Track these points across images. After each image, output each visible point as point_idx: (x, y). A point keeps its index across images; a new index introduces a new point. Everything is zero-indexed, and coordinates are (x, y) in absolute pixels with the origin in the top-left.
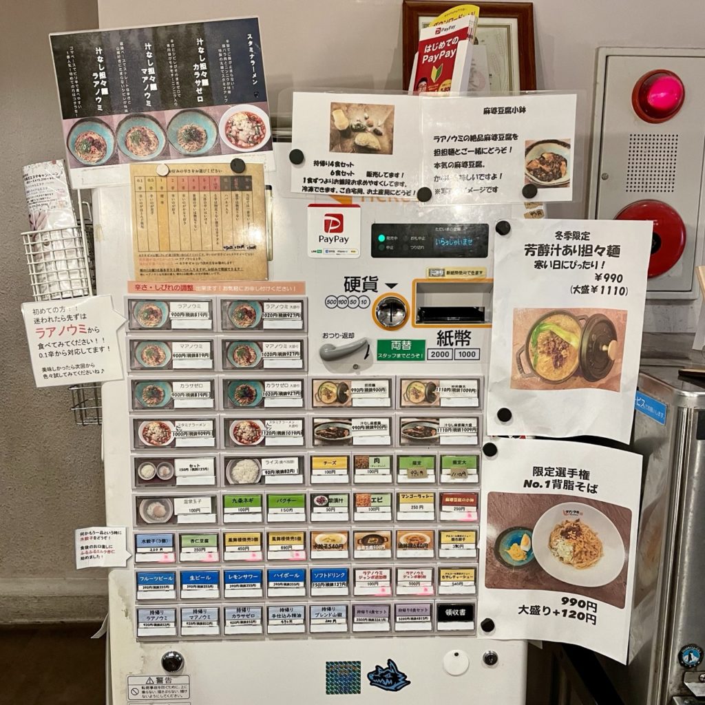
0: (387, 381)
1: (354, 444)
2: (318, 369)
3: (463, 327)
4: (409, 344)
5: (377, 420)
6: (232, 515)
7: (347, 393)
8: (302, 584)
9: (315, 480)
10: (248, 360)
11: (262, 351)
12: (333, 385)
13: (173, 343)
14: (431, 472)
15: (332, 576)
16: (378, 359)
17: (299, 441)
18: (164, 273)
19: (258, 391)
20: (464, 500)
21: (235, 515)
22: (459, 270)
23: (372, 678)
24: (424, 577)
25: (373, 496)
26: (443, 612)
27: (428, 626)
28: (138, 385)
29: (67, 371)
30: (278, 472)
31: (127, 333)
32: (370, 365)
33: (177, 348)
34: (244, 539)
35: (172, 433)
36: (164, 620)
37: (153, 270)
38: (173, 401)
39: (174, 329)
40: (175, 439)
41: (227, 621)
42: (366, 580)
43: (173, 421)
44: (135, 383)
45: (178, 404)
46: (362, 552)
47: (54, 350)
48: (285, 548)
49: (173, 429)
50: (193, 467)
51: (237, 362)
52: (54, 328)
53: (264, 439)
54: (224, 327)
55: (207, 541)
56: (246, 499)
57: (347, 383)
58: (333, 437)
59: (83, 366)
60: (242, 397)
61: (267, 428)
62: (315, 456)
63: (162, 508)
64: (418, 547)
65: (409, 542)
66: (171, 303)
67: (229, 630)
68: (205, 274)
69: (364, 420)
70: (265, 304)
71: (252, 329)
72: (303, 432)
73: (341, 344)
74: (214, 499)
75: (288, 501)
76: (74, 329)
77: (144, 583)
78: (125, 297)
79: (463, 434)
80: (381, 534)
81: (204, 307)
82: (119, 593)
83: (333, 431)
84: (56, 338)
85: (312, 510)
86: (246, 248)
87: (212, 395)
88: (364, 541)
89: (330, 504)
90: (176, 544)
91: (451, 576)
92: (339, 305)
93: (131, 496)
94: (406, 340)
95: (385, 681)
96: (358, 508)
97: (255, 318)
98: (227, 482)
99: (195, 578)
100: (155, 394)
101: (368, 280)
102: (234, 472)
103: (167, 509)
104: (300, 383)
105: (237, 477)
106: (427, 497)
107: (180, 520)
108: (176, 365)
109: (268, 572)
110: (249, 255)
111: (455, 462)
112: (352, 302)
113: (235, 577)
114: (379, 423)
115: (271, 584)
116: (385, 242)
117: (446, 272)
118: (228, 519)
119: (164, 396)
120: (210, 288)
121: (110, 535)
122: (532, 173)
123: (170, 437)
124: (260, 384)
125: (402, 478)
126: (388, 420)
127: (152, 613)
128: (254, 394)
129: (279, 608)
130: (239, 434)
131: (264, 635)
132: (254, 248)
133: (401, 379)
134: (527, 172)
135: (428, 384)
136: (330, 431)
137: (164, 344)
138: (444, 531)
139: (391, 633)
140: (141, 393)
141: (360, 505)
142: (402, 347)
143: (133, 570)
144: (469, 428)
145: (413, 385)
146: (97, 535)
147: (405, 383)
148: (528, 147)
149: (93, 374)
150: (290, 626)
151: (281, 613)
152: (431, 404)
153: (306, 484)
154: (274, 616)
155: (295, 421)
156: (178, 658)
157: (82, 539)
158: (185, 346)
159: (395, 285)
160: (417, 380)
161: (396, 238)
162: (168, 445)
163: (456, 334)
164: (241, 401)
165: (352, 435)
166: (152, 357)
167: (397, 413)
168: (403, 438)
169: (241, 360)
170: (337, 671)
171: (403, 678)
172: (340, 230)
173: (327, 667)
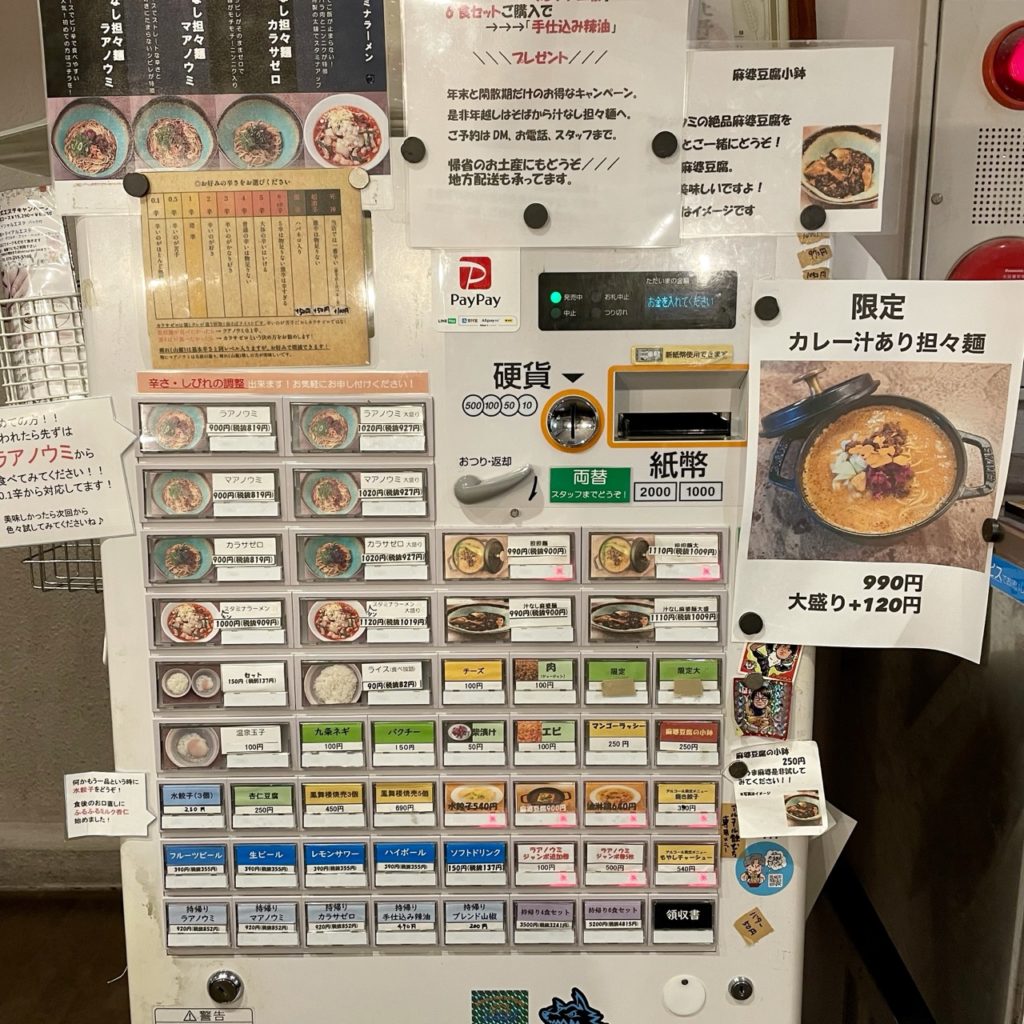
0: (568, 537)
1: (513, 640)
2: (453, 517)
3: (693, 447)
4: (603, 475)
5: (551, 601)
6: (318, 754)
7: (501, 556)
8: (430, 866)
9: (449, 699)
10: (337, 502)
11: (359, 487)
12: (477, 543)
13: (214, 475)
14: (641, 686)
15: (479, 854)
16: (553, 500)
17: (422, 634)
18: (199, 354)
19: (354, 553)
20: (697, 732)
21: (321, 755)
22: (687, 350)
23: (547, 1018)
24: (631, 857)
25: (545, 726)
26: (662, 916)
27: (638, 937)
28: (158, 544)
29: (44, 521)
30: (389, 685)
31: (138, 458)
32: (540, 509)
33: (220, 482)
34: (336, 794)
35: (215, 622)
36: (209, 921)
37: (181, 350)
38: (216, 569)
39: (213, 452)
40: (220, 631)
41: (310, 925)
42: (535, 861)
43: (217, 602)
44: (153, 541)
45: (223, 574)
46: (527, 817)
47: (22, 488)
48: (402, 808)
49: (216, 615)
50: (251, 677)
51: (318, 506)
52: (22, 451)
53: (366, 631)
54: (296, 449)
55: (275, 796)
56: (337, 729)
57: (499, 539)
58: (478, 628)
59: (69, 513)
60: (328, 563)
61: (370, 614)
62: (449, 660)
63: (202, 744)
64: (620, 808)
65: (605, 800)
66: (209, 409)
67: (314, 938)
68: (265, 355)
69: (529, 601)
70: (363, 409)
71: (342, 451)
72: (429, 621)
73: (490, 475)
74: (285, 728)
75: (406, 734)
76: (54, 452)
77: (176, 862)
78: (133, 400)
79: (694, 624)
80: (561, 786)
81: (264, 415)
82: (137, 878)
83: (478, 619)
85: (445, 748)
86: (332, 311)
87: (279, 559)
88: (532, 798)
89: (475, 738)
90: (227, 801)
91: (676, 856)
92: (485, 411)
93: (151, 724)
94: (597, 469)
95: (568, 1022)
96: (520, 745)
97: (346, 433)
98: (305, 702)
99: (257, 855)
100: (187, 559)
101: (533, 368)
102: (317, 685)
103: (209, 744)
104: (423, 539)
105: (322, 694)
106: (635, 727)
107: (231, 762)
108: (219, 511)
109: (375, 846)
110: (338, 322)
111: (681, 670)
112: (509, 406)
113: (322, 853)
114: (555, 606)
115: (381, 866)
116: (562, 304)
117: (664, 355)
118: (308, 761)
119: (201, 562)
120: (271, 383)
121: (120, 785)
122: (813, 182)
123: (212, 628)
124: (357, 543)
125: (593, 696)
126: (569, 601)
127: (190, 909)
128: (347, 559)
129: (394, 906)
130: (324, 624)
131: (370, 947)
132: (346, 310)
133: (591, 534)
134: (805, 181)
135: (635, 541)
136: (473, 618)
137: (200, 477)
138: (663, 783)
139: (577, 947)
140: (163, 558)
141: (523, 740)
142: (590, 480)
143: (158, 841)
144: (705, 614)
145: (610, 543)
146: (100, 785)
147: (598, 540)
148: (807, 137)
149: (87, 525)
150: (413, 933)
151: (398, 913)
152: (641, 575)
153: (435, 706)
154: (386, 916)
155: (416, 602)
156: (232, 982)
157: (76, 790)
158: (233, 480)
159: (579, 376)
160: (617, 534)
161: (580, 297)
162: (209, 642)
163: (682, 457)
164: (326, 570)
165: (511, 626)
166: (178, 499)
167: (585, 589)
168: (595, 629)
169: (325, 503)
170: (488, 1006)
171: (598, 1018)
172: (486, 284)
173: (473, 999)
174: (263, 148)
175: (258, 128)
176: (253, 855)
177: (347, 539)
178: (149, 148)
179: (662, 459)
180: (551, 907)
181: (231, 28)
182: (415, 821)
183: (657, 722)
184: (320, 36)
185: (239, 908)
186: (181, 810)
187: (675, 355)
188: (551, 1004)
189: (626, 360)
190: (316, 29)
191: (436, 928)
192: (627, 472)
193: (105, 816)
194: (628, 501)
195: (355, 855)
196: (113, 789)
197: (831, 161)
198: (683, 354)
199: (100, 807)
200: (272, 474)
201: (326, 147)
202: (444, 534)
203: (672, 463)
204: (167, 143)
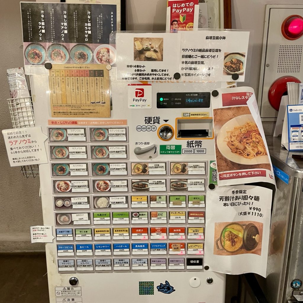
0: (165, 163)
1: (150, 191)
2: (134, 158)
3: (198, 139)
4: (174, 147)
5: (160, 180)
6: (97, 221)
7: (147, 168)
8: (128, 250)
9: (133, 206)
10: (102, 154)
11: (108, 150)
12: (140, 165)
13: (69, 147)
14: (184, 202)
16: (160, 154)
17: (126, 189)
19: (107, 168)
20: (199, 214)
21: (99, 221)
23: (159, 288)
25: (158, 213)
26: (189, 262)
27: (183, 268)
28: (55, 166)
29: (23, 160)
30: (117, 203)
31: (49, 143)
32: (157, 156)
33: (71, 149)
34: (103, 231)
35: (70, 186)
38: (70, 172)
39: (69, 141)
40: (71, 189)
43: (70, 181)
44: (53, 165)
45: (72, 174)
46: (154, 236)
47: (17, 151)
48: (121, 235)
49: (70, 184)
51: (97, 155)
52: (17, 141)
53: (110, 188)
54: (91, 140)
55: (87, 232)
56: (103, 214)
57: (146, 164)
58: (141, 187)
59: (30, 157)
60: (100, 171)
61: (112, 184)
62: (133, 196)
63: (67, 218)
69: (154, 180)
70: (109, 130)
71: (104, 141)
72: (127, 186)
73: (143, 147)
74: (89, 214)
75: (121, 215)
76: (26, 141)
78: (47, 127)
79: (198, 186)
81: (82, 131)
83: (140, 185)
84: (18, 145)
85: (132, 219)
86: (101, 103)
87: (87, 170)
89: (140, 216)
90: (74, 233)
91: (193, 246)
92: (142, 130)
93: (53, 213)
94: (173, 145)
95: (165, 290)
96: (152, 218)
97: (105, 136)
98: (95, 207)
100: (62, 170)
101: (155, 118)
102: (98, 203)
103: (69, 218)
104: (125, 164)
105: (99, 205)
106: (182, 213)
107: (75, 223)
108: (71, 157)
109: (113, 245)
110: (102, 106)
111: (194, 198)
112: (149, 128)
113: (99, 247)
114: (161, 182)
115: (115, 250)
116: (163, 101)
117: (191, 115)
118: (95, 222)
119: (66, 170)
120: (84, 122)
121: (45, 229)
122: (227, 68)
123: (69, 188)
124: (108, 165)
125: (171, 205)
126: (165, 180)
127: (64, 261)
128: (105, 169)
129: (118, 260)
130: (99, 187)
131: (112, 271)
132: (105, 103)
133: (171, 163)
134: (224, 67)
135: (182, 164)
136: (139, 185)
137: (65, 148)
138: (190, 228)
139: (167, 270)
140: (56, 169)
141: (153, 217)
142: (171, 148)
143: (55, 244)
144: (201, 184)
145: (176, 165)
146: (40, 229)
147: (173, 164)
148: (225, 55)
149: (35, 161)
150: (123, 267)
151: (119, 262)
152: (184, 173)
153: (129, 208)
154: (116, 263)
155: (124, 181)
156: (76, 280)
157: (34, 230)
158: (74, 149)
159: (168, 120)
160: (178, 163)
161: (168, 99)
162: (69, 191)
163: (195, 142)
164: (99, 172)
165: (149, 187)
166: (60, 154)
167: (169, 177)
168: (172, 188)
169: (99, 155)
170: (143, 286)
171: (172, 288)
172: (143, 96)
173: (139, 284)
174: (82, 58)
175: (81, 53)
176: (81, 247)
177: (105, 164)
179: (190, 143)
180: (160, 260)
181: (75, 25)
182: (124, 238)
183: (188, 212)
185: (77, 261)
186: (62, 235)
187: (194, 115)
188: (160, 285)
189: (180, 116)
191: (130, 266)
192: (181, 146)
193: (41, 237)
194: (181, 154)
195: (109, 247)
196: (43, 230)
197: (232, 62)
198: (196, 115)
199: (40, 235)
200: (85, 147)
201: (100, 59)
202: (131, 163)
203: (192, 143)
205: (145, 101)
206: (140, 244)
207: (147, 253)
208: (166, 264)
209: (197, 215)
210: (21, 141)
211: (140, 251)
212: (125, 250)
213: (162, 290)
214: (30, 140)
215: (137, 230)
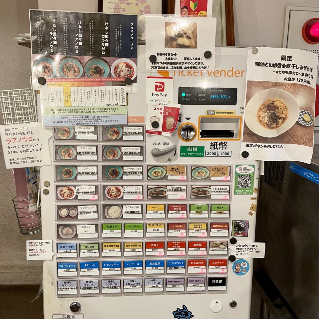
1: (168, 198)
2: (150, 161)
3: (223, 140)
5: (180, 186)
6: (106, 234)
8: (141, 268)
9: (148, 216)
10: (114, 156)
11: (121, 151)
13: (77, 147)
16: (181, 156)
17: (140, 197)
19: (120, 171)
20: (222, 226)
22: (222, 111)
23: (175, 314)
27: (203, 289)
28: (60, 168)
29: (23, 161)
30: (131, 212)
31: (53, 141)
32: (177, 158)
33: (79, 149)
34: (112, 246)
38: (77, 176)
39: (78, 140)
43: (75, 186)
44: (57, 167)
45: (79, 178)
47: (16, 150)
48: (132, 250)
49: (75, 190)
51: (108, 157)
52: (16, 139)
53: (123, 195)
54: (103, 139)
55: (93, 247)
56: (113, 226)
58: (158, 194)
59: (31, 158)
60: (112, 174)
61: (124, 190)
62: (148, 204)
63: (71, 230)
69: (173, 187)
70: (124, 127)
71: (118, 140)
72: (142, 192)
73: (162, 148)
74: (97, 225)
75: (134, 227)
76: (26, 139)
81: (92, 129)
82: (48, 273)
83: (158, 192)
84: (17, 143)
85: (146, 231)
87: (97, 173)
90: (78, 248)
93: (55, 224)
94: (195, 147)
95: (181, 315)
97: (119, 135)
100: (69, 173)
102: (109, 212)
103: (73, 231)
104: (141, 167)
105: (110, 215)
108: (78, 158)
109: (124, 262)
111: (218, 208)
113: (107, 265)
114: (181, 188)
115: (126, 268)
116: (185, 97)
117: (215, 113)
118: (104, 236)
119: (73, 174)
121: (44, 244)
123: (74, 194)
124: (121, 168)
125: (192, 215)
126: (185, 187)
127: (65, 283)
128: (118, 173)
129: (129, 280)
130: (110, 193)
131: (122, 293)
133: (192, 166)
136: (156, 191)
137: (73, 147)
139: (185, 292)
140: (61, 172)
141: (170, 229)
142: (192, 150)
143: (56, 261)
146: (37, 244)
149: (36, 162)
150: (135, 289)
151: (130, 283)
153: (144, 218)
154: (127, 284)
155: (139, 187)
156: (78, 305)
157: (30, 246)
158: (83, 148)
159: (190, 118)
161: (191, 95)
163: (220, 143)
164: (111, 176)
165: (167, 194)
166: (66, 154)
167: (190, 183)
168: (193, 195)
169: (110, 155)
171: (190, 314)
172: (163, 90)
175: (97, 67)
177: (118, 167)
178: (63, 71)
179: (214, 144)
180: (177, 280)
181: (90, 36)
182: (136, 254)
183: (210, 223)
184: (117, 41)
188: (176, 310)
190: (116, 38)
191: (142, 287)
192: (203, 148)
193: (39, 254)
194: (203, 156)
195: (118, 265)
196: (42, 245)
200: (96, 147)
201: (118, 74)
202: (148, 166)
203: (217, 145)
204: (69, 70)
205: (166, 96)
206: (155, 262)
207: (162, 272)
208: (184, 284)
209: (220, 226)
210: (21, 138)
211: (155, 269)
212: (137, 268)
213: (178, 317)
214: (31, 137)
215: (152, 245)
